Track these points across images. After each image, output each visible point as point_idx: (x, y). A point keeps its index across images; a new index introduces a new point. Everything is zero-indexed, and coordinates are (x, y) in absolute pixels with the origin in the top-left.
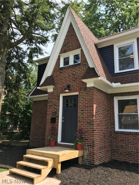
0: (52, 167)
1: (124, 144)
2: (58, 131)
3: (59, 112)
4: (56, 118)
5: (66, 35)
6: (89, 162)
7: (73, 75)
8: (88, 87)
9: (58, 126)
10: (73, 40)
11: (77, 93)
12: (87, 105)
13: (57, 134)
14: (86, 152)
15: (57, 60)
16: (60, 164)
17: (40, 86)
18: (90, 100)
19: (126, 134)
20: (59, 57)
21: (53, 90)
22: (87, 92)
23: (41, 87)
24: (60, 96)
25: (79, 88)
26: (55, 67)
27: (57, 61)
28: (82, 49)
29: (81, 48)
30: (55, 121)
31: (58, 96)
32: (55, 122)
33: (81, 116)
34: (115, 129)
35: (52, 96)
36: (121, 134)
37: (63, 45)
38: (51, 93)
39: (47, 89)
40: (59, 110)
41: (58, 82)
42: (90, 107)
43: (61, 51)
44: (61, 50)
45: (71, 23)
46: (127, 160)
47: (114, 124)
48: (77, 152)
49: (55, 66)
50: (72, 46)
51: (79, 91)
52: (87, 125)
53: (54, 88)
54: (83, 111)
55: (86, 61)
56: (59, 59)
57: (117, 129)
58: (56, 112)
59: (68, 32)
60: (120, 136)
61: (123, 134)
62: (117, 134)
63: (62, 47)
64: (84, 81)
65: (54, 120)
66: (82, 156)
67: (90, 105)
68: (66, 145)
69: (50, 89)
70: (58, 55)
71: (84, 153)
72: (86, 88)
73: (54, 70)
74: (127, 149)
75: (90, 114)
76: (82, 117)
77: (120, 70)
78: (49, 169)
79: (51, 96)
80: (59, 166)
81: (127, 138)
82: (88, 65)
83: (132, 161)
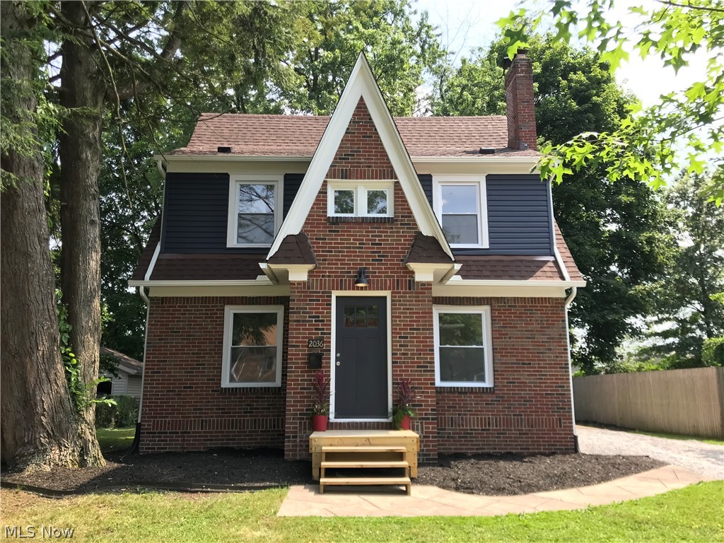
1: (456, 414)
3: (331, 338)
4: (321, 354)
5: (348, 129)
6: (424, 455)
7: (372, 244)
8: (418, 282)
9: (329, 375)
10: (372, 152)
12: (417, 325)
15: (320, 192)
18: (422, 313)
20: (325, 184)
21: (309, 276)
22: (416, 293)
23: (270, 265)
25: (394, 280)
26: (310, 211)
28: (398, 182)
29: (396, 178)
30: (321, 363)
31: (327, 296)
33: (401, 350)
35: (306, 292)
36: (451, 392)
37: (336, 155)
38: (299, 283)
39: (288, 272)
40: (330, 334)
41: (326, 256)
42: (423, 329)
43: (330, 170)
44: (331, 166)
45: (362, 99)
49: (312, 208)
50: (369, 167)
51: (395, 287)
52: (416, 371)
53: (310, 272)
54: (407, 338)
55: (410, 217)
56: (323, 192)
58: (321, 339)
59: (353, 122)
61: (454, 392)
63: (335, 159)
65: (318, 361)
67: (423, 325)
68: (357, 423)
69: (299, 273)
70: (323, 178)
72: (411, 283)
75: (423, 346)
76: (404, 354)
79: (302, 292)
81: (462, 400)
82: (417, 228)
83: (473, 449)
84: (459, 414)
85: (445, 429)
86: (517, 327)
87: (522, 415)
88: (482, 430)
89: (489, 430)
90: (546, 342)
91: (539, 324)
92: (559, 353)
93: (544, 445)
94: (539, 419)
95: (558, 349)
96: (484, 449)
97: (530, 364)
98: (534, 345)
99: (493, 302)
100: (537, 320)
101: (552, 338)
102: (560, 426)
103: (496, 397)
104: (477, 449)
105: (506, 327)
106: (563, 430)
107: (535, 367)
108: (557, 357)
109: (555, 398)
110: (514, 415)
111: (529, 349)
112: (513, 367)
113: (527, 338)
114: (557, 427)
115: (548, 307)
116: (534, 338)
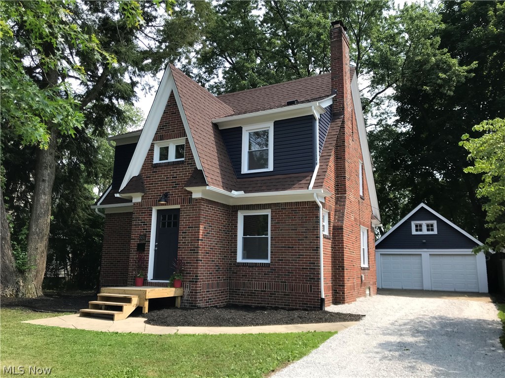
0: (137, 305)
1: (246, 280)
2: (148, 263)
3: (150, 234)
4: (145, 244)
5: (165, 111)
6: (190, 303)
7: (173, 178)
8: (194, 199)
9: (148, 256)
10: (175, 122)
11: (178, 206)
12: (192, 225)
13: (147, 268)
14: (187, 291)
15: (149, 150)
16: (148, 302)
17: (119, 193)
18: (195, 217)
19: (250, 266)
20: (152, 145)
21: (142, 199)
22: (193, 205)
23: (122, 195)
24: (152, 210)
25: (182, 198)
26: (144, 162)
27: (148, 153)
28: (187, 139)
29: (187, 136)
30: (145, 248)
31: (150, 210)
32: (144, 251)
33: (182, 240)
34: (236, 259)
35: (140, 208)
36: (243, 266)
37: (159, 127)
38: (137, 203)
39: (132, 197)
40: (150, 232)
41: (150, 187)
42: (195, 227)
43: (155, 136)
44: (156, 134)
45: (172, 91)
46: (249, 303)
47: (235, 252)
48: (173, 289)
49: (145, 160)
50: (173, 131)
51: (182, 202)
53: (143, 197)
54: (186, 233)
55: (192, 159)
56: (151, 150)
57: (240, 259)
58: (145, 235)
59: (168, 106)
60: (242, 269)
61: (246, 266)
62: (238, 266)
63: (158, 129)
64: (188, 189)
65: (143, 247)
66: (181, 297)
67: (195, 225)
68: (159, 283)
69: (137, 198)
70: (151, 141)
71: (184, 292)
72: (191, 200)
73: (143, 166)
74: (250, 288)
75: (194, 237)
76: (184, 243)
77: (250, 168)
78: (133, 306)
79: (139, 208)
80: (147, 304)
81: (251, 271)
82: (195, 165)
83: (255, 303)
84: (248, 280)
85: (240, 290)
86: (286, 223)
87: (286, 282)
88: (261, 291)
89: (265, 291)
90: (304, 232)
91: (300, 220)
92: (313, 240)
93: (300, 304)
94: (297, 285)
95: (312, 237)
96: (262, 304)
97: (293, 247)
98: (296, 235)
99: (272, 206)
100: (299, 217)
101: (308, 230)
102: (311, 291)
103: (271, 270)
104: (258, 303)
105: (279, 223)
106: (313, 294)
107: (296, 250)
108: (311, 242)
109: (308, 271)
110: (281, 282)
111: (293, 237)
112: (282, 250)
113: (292, 230)
114: (308, 291)
115: (306, 208)
116: (296, 230)
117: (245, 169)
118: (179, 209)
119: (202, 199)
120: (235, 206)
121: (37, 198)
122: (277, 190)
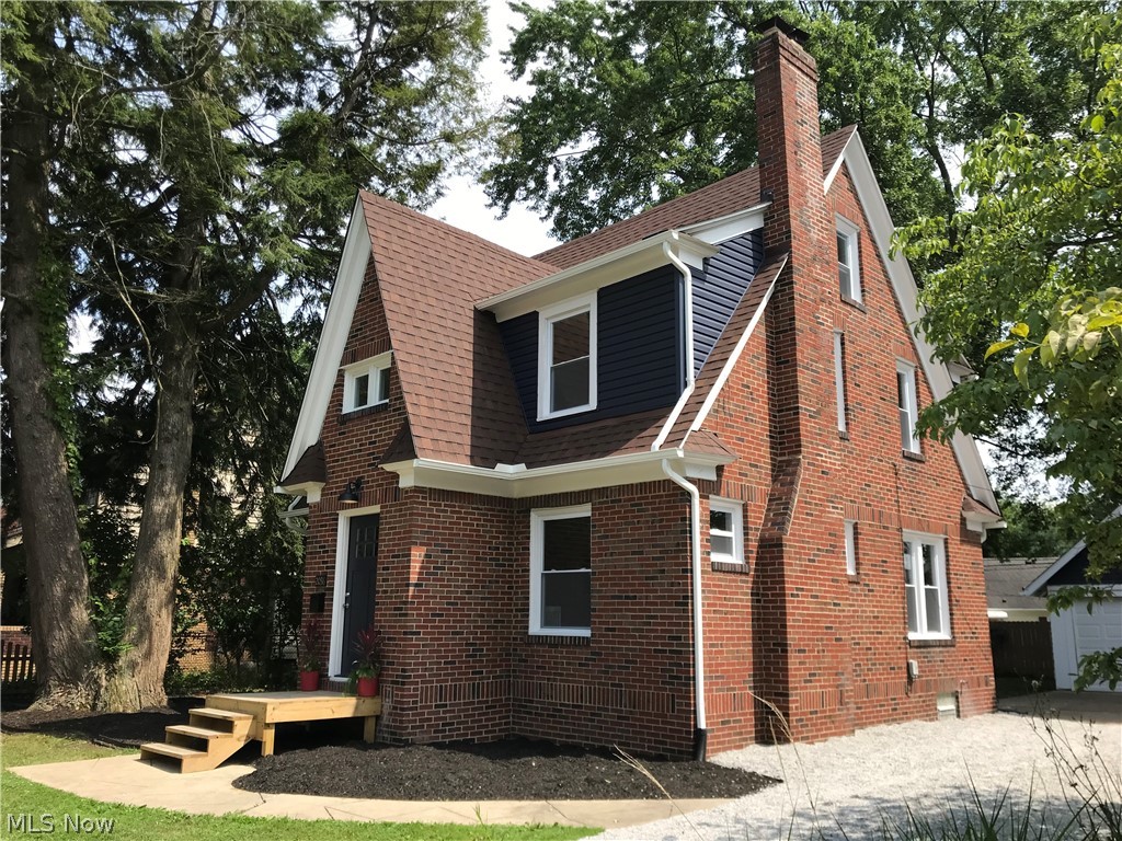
0: (248, 736)
1: (544, 679)
2: (329, 638)
3: (334, 573)
4: (324, 594)
5: (360, 295)
6: (392, 733)
7: (369, 444)
8: (403, 489)
9: (330, 622)
10: (375, 319)
11: (375, 509)
12: (398, 551)
13: (327, 649)
14: (388, 703)
15: (335, 386)
16: (273, 731)
17: (282, 484)
18: (404, 532)
19: (550, 645)
20: (341, 375)
21: (322, 495)
22: (401, 505)
23: (287, 487)
24: (337, 520)
25: (383, 490)
26: (327, 413)
27: (334, 392)
28: (393, 353)
29: (392, 348)
30: (325, 605)
31: (334, 519)
32: (323, 611)
33: (383, 586)
34: (527, 627)
35: (319, 516)
36: (538, 644)
37: (350, 333)
38: (315, 505)
39: (306, 493)
40: (334, 567)
41: (334, 467)
42: (403, 556)
43: (344, 355)
44: (345, 349)
45: (371, 253)
46: (549, 734)
47: (525, 610)
48: (352, 701)
49: (329, 408)
50: (372, 340)
51: (382, 501)
53: (323, 490)
54: (388, 568)
55: (401, 398)
56: (339, 385)
57: (535, 627)
58: (325, 576)
59: (365, 285)
60: (536, 651)
61: (542, 644)
62: (529, 644)
63: (348, 338)
64: (389, 467)
65: (322, 602)
66: (378, 718)
67: (403, 550)
69: (314, 493)
70: (337, 367)
71: (382, 706)
72: (397, 492)
73: (325, 423)
74: (552, 697)
75: (401, 579)
76: (385, 592)
77: (556, 406)
78: (239, 740)
79: (317, 516)
81: (553, 657)
82: (405, 413)
83: (561, 736)
84: (549, 679)
85: (532, 702)
86: (620, 536)
87: (621, 686)
88: (574, 706)
89: (581, 707)
90: (658, 559)
91: (649, 528)
92: (676, 578)
93: (650, 741)
94: (644, 693)
95: (675, 571)
96: (574, 737)
97: (635, 597)
98: (642, 565)
99: (593, 496)
100: (648, 522)
101: (666, 552)
102: (673, 710)
103: (592, 654)
104: (567, 737)
105: (607, 537)
106: (677, 717)
107: (641, 604)
108: (672, 584)
109: (668, 658)
110: (613, 685)
111: (634, 572)
112: (613, 604)
113: (633, 553)
114: (668, 711)
115: (661, 496)
116: (642, 553)
117: (545, 411)
118: (378, 514)
119: (417, 490)
120: (522, 499)
121: (149, 502)
122: (592, 455)
